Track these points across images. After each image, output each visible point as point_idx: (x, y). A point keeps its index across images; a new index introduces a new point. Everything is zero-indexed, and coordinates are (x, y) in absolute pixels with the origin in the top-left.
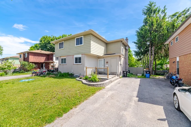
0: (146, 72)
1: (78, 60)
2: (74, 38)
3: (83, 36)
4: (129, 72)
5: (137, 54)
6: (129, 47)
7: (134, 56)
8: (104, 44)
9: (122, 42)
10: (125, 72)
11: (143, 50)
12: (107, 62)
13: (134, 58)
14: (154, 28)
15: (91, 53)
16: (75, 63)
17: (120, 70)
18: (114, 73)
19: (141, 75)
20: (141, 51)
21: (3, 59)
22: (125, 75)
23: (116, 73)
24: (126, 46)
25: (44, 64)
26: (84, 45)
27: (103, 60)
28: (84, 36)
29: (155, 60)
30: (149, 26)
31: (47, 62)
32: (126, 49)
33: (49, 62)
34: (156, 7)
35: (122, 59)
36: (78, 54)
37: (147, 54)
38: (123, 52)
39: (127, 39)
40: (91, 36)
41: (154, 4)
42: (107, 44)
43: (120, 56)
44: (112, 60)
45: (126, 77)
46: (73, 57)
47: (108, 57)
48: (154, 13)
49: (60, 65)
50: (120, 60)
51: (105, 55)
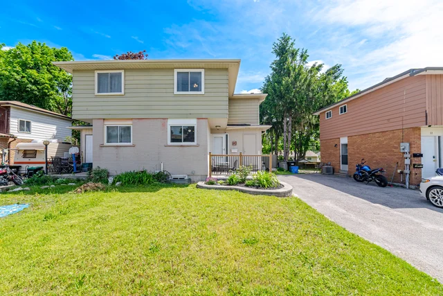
2: (172, 69)
3: (203, 71)
12: (234, 143)
16: (169, 143)
26: (207, 94)
27: (224, 136)
28: (208, 69)
36: (186, 116)
44: (245, 139)
46: (164, 125)
47: (238, 130)
49: (102, 146)
51: (228, 125)
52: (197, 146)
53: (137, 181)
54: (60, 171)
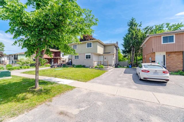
0: (130, 64)
1: (88, 57)
4: (119, 65)
5: (124, 52)
6: (119, 48)
7: (121, 53)
8: (103, 46)
9: (114, 45)
10: (116, 65)
11: (128, 50)
12: (105, 58)
13: (122, 55)
14: (134, 36)
15: (98, 53)
16: (86, 59)
17: (113, 63)
18: (110, 65)
19: (126, 67)
20: (127, 50)
21: (10, 55)
22: (117, 66)
23: (112, 65)
24: (117, 47)
25: (52, 60)
27: (103, 56)
28: (93, 42)
29: (136, 56)
30: (131, 35)
31: (56, 58)
32: (117, 49)
33: (58, 58)
34: (136, 22)
35: (115, 56)
36: (89, 53)
37: (131, 53)
38: (115, 52)
39: (117, 43)
40: (98, 42)
41: (135, 20)
42: (105, 46)
43: (114, 55)
44: (108, 57)
45: (117, 67)
46: (85, 55)
47: (106, 55)
48: (135, 26)
49: (74, 60)
50: (114, 57)
51: (104, 53)
52: (91, 59)
53: (79, 66)
54: (68, 65)
